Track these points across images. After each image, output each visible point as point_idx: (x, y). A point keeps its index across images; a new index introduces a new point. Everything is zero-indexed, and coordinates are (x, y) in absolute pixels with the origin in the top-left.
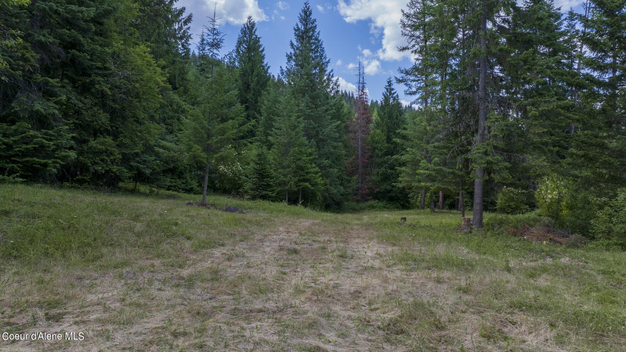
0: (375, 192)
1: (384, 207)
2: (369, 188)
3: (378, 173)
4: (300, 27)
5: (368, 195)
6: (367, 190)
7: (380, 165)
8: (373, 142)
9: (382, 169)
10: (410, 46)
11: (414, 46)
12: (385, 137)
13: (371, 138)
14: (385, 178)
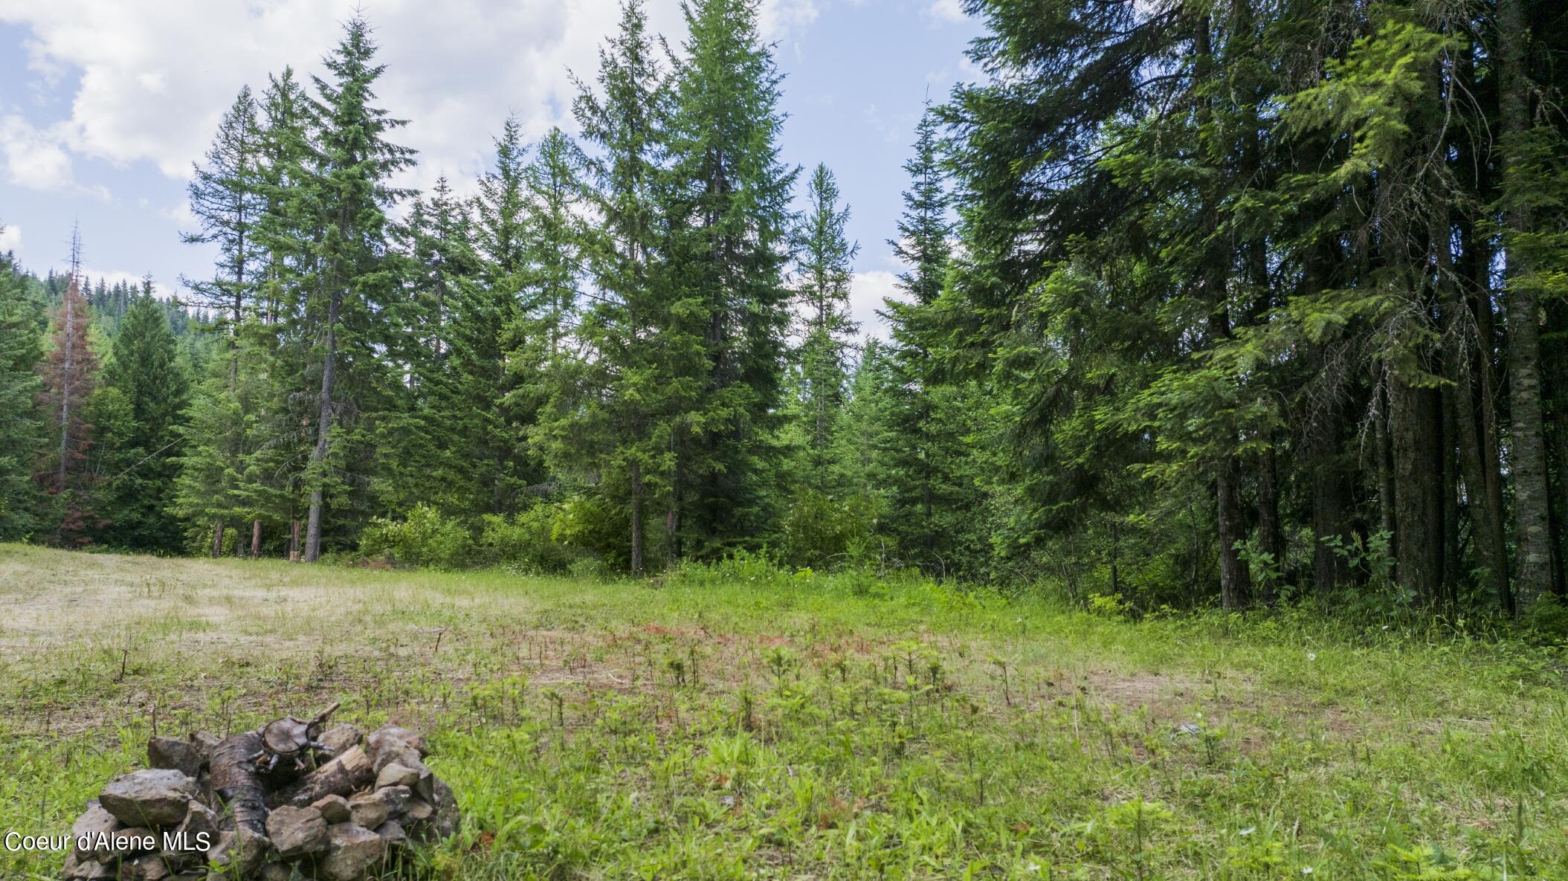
0: (101, 525)
2: (84, 519)
3: (110, 484)
5: (81, 532)
6: (81, 523)
7: (116, 468)
8: (100, 416)
9: (120, 475)
10: (208, 235)
11: (215, 237)
12: (131, 406)
13: (96, 405)
14: (127, 496)
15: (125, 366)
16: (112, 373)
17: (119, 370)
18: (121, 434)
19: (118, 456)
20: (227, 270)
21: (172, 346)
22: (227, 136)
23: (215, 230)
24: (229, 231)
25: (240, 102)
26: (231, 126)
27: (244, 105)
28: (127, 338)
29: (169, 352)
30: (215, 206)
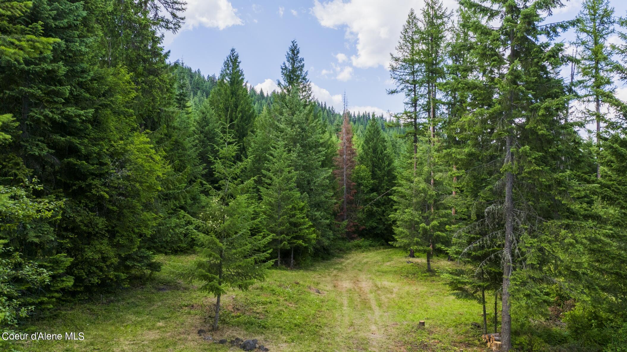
0: (361, 229)
1: (370, 245)
2: (355, 226)
3: (363, 210)
4: (287, 66)
5: (354, 232)
6: (353, 228)
7: (366, 202)
8: (358, 178)
9: (367, 206)
10: (399, 89)
11: (402, 89)
12: (370, 173)
13: (357, 173)
14: (371, 214)
15: (367, 154)
16: (362, 158)
17: (365, 157)
18: (367, 187)
19: (367, 197)
20: (409, 105)
21: (385, 144)
22: (405, 36)
23: (402, 86)
24: (409, 85)
25: (410, 18)
26: (406, 31)
27: (412, 19)
28: (367, 142)
29: (384, 146)
30: (402, 74)
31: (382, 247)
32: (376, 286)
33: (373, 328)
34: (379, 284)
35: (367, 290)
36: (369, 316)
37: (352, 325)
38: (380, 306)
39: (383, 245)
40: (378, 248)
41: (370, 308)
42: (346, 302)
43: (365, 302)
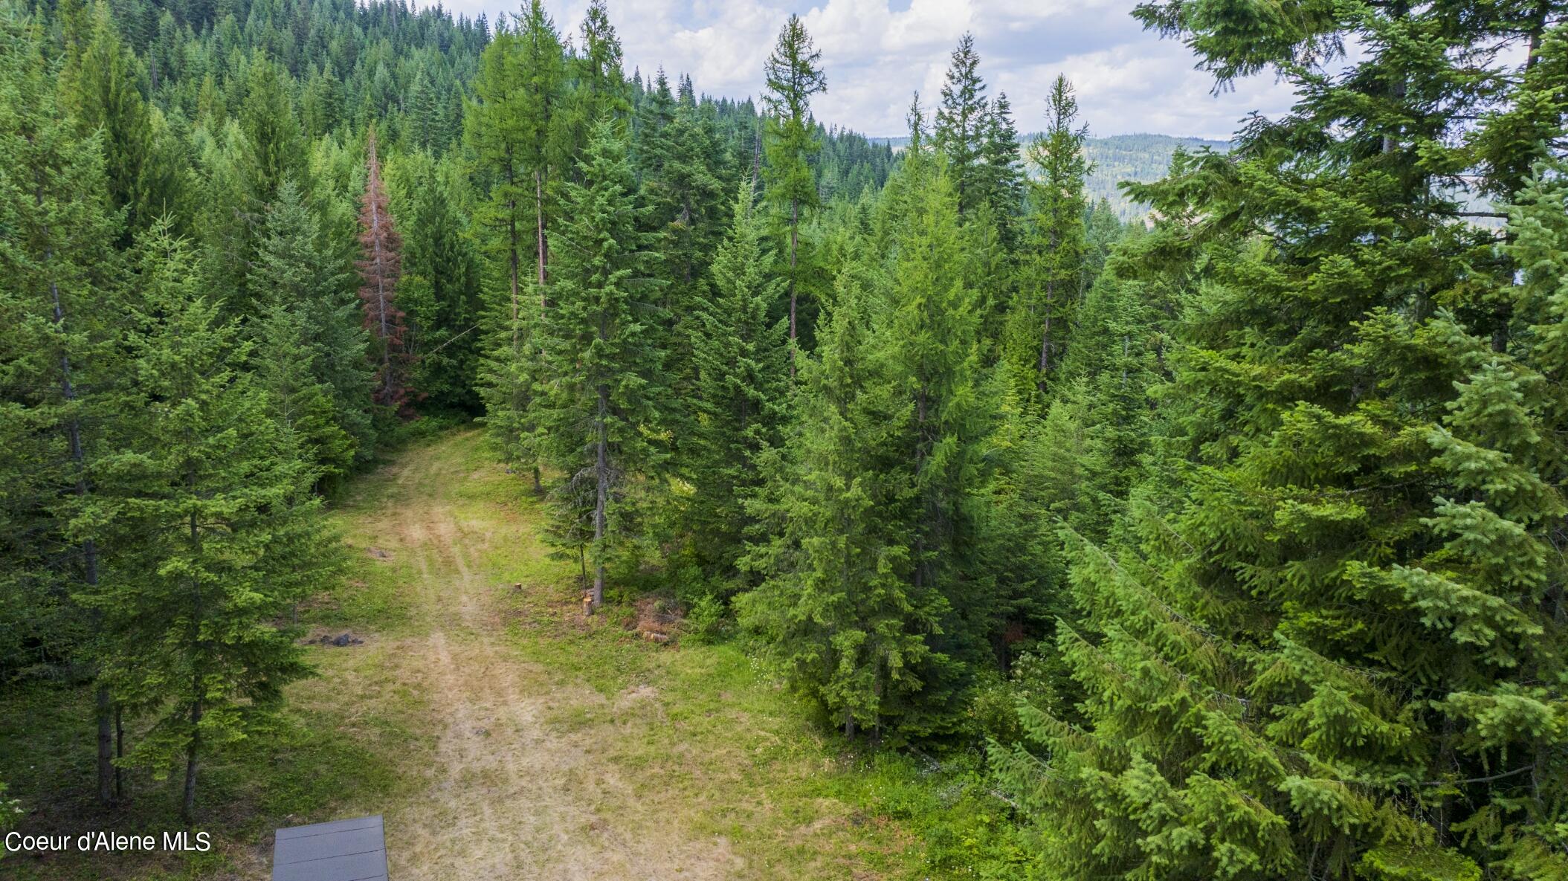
1: (441, 428)
3: (423, 362)
7: (427, 346)
8: (409, 302)
9: (430, 355)
12: (432, 290)
13: (405, 292)
14: (438, 370)
16: (413, 254)
17: (419, 253)
18: (427, 318)
19: (427, 338)
31: (462, 427)
32: (460, 529)
33: (464, 598)
34: (464, 524)
35: (448, 540)
36: (457, 583)
37: (439, 599)
38: (469, 566)
39: (464, 422)
40: (454, 430)
41: (457, 571)
42: (424, 567)
43: (449, 562)
